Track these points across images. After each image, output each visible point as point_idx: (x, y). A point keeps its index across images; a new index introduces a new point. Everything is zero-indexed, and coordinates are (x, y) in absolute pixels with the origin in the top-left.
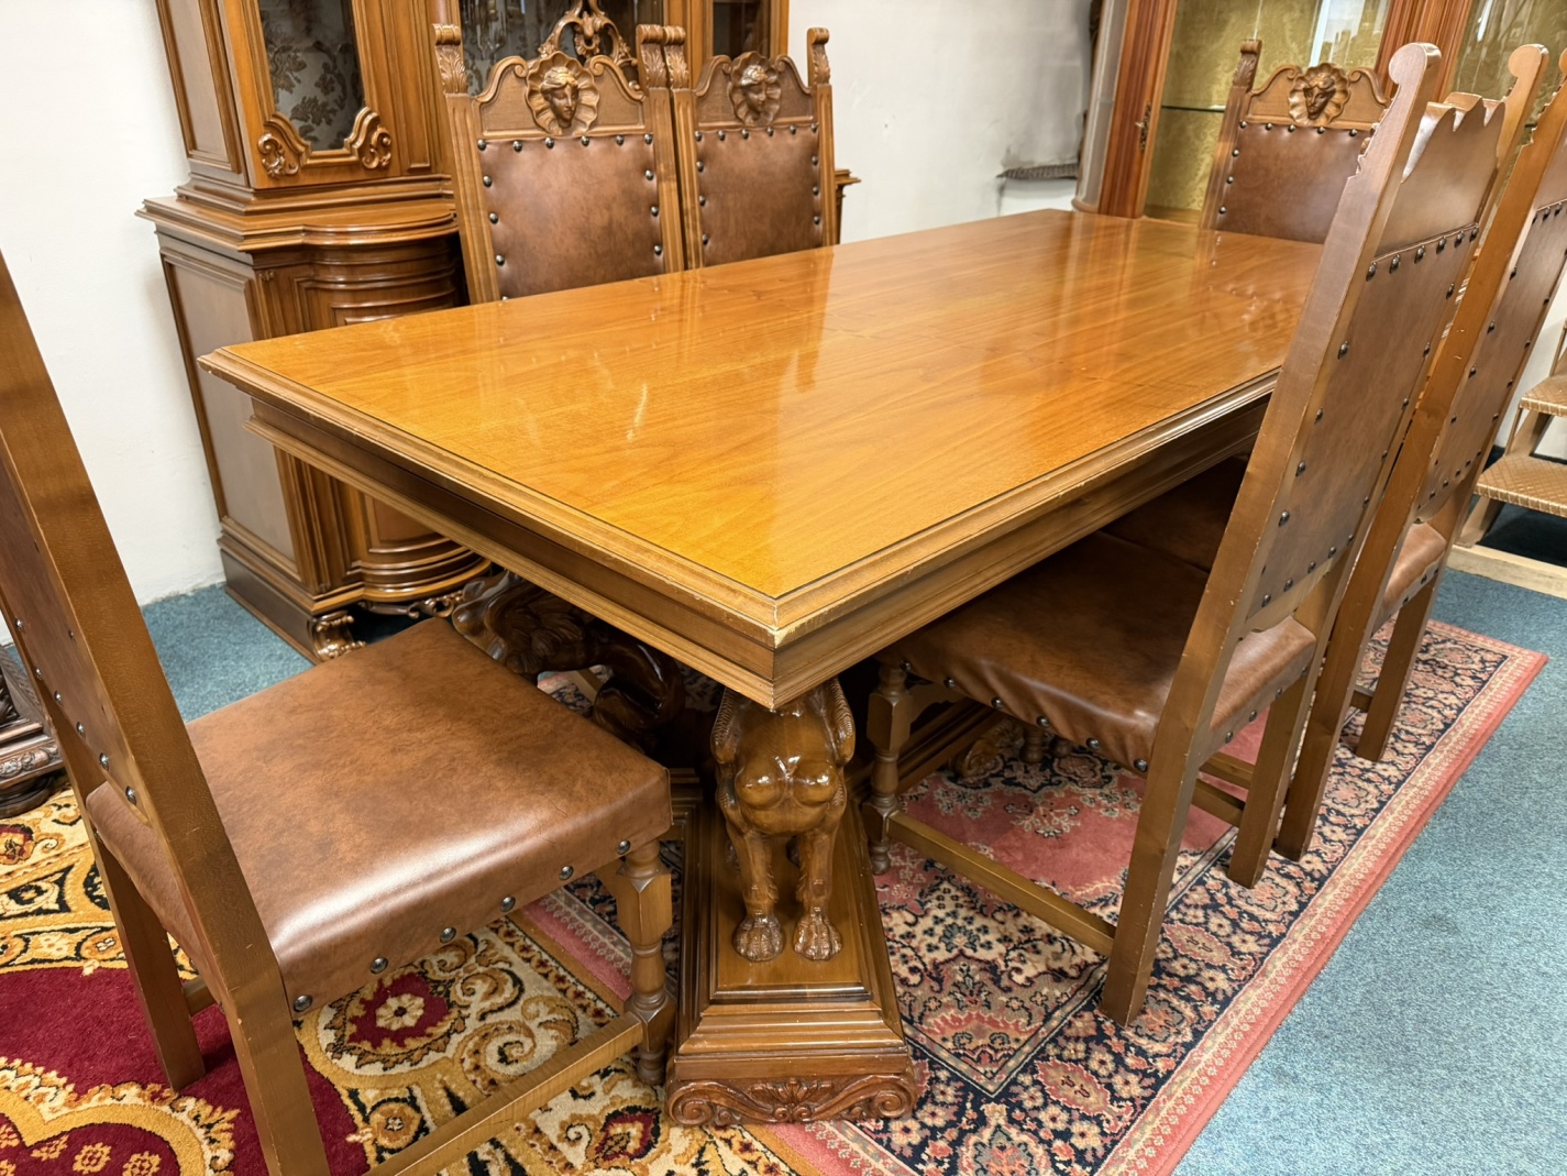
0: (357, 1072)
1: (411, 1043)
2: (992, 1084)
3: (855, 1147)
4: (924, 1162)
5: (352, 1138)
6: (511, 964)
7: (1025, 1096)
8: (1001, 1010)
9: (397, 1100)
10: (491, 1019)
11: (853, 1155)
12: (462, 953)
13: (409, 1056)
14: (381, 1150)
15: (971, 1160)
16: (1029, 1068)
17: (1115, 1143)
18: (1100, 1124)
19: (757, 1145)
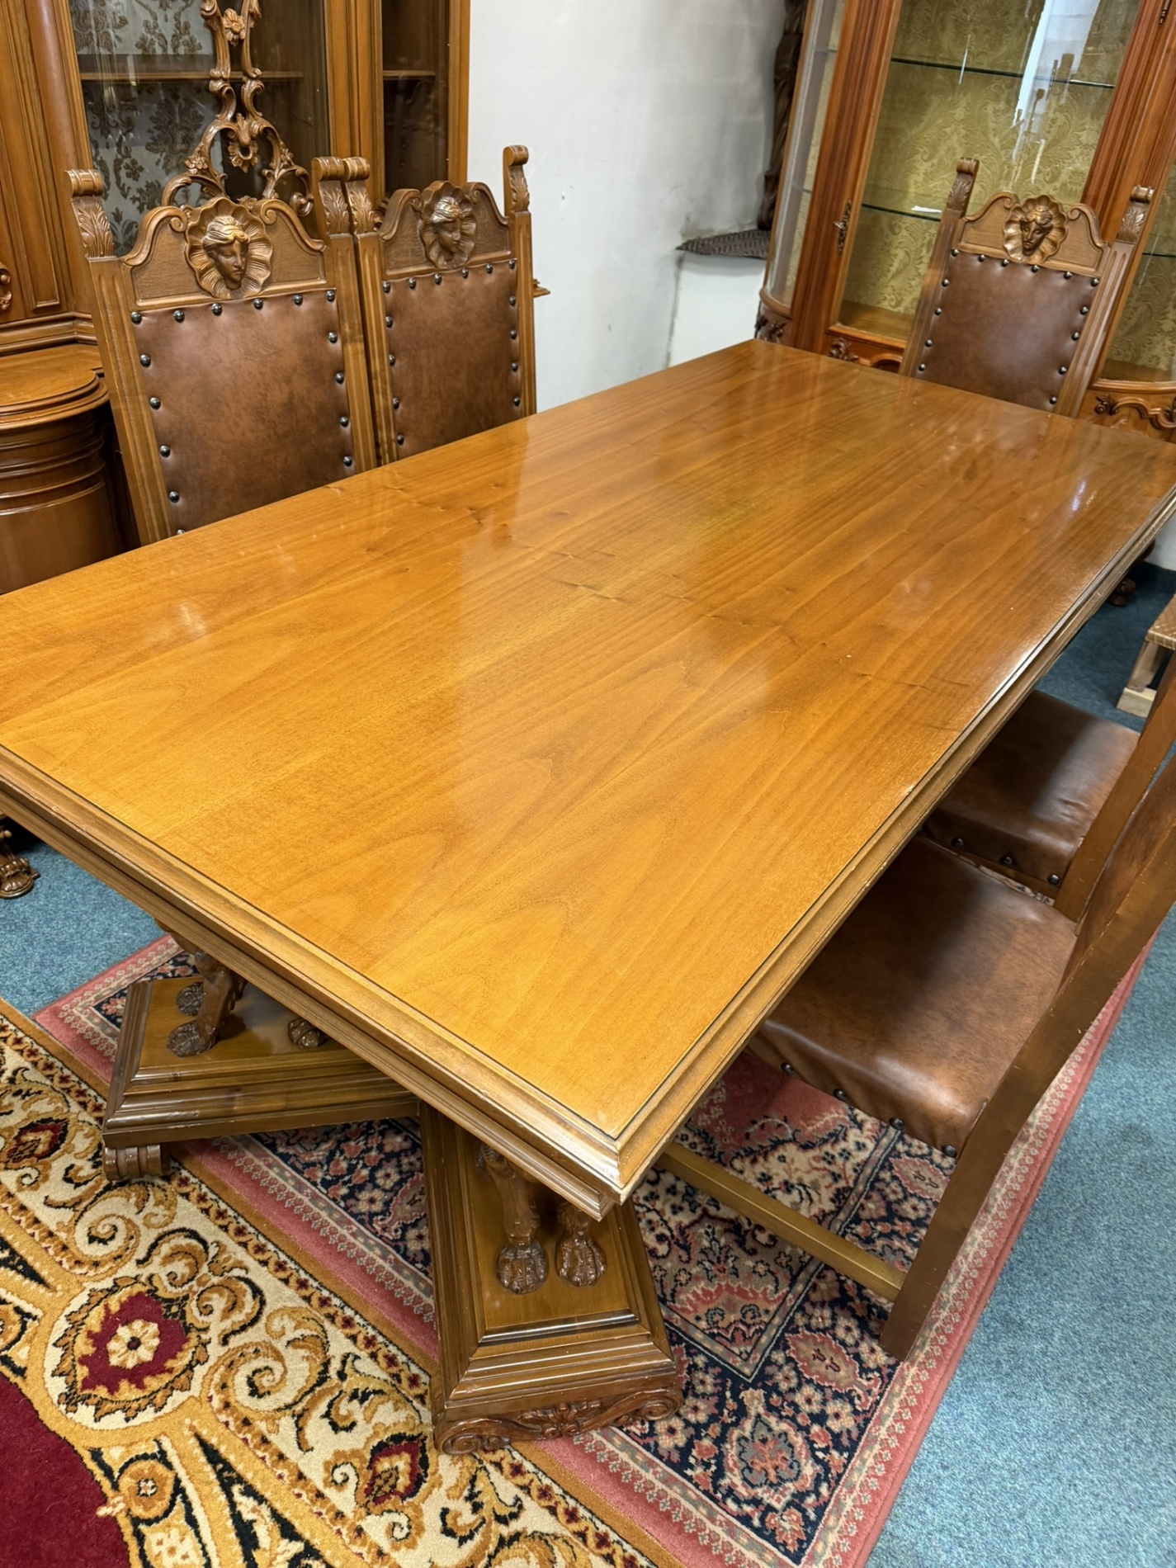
0: (97, 1426)
1: (152, 1383)
2: (747, 1365)
3: (624, 1456)
4: (692, 1467)
5: (103, 1511)
6: (247, 1270)
7: (779, 1377)
8: (749, 1278)
9: (145, 1457)
10: (235, 1341)
11: (624, 1466)
12: (191, 1260)
13: (150, 1399)
14: (136, 1521)
15: (736, 1458)
16: (781, 1344)
17: (867, 1421)
18: (852, 1402)
19: (528, 1466)
